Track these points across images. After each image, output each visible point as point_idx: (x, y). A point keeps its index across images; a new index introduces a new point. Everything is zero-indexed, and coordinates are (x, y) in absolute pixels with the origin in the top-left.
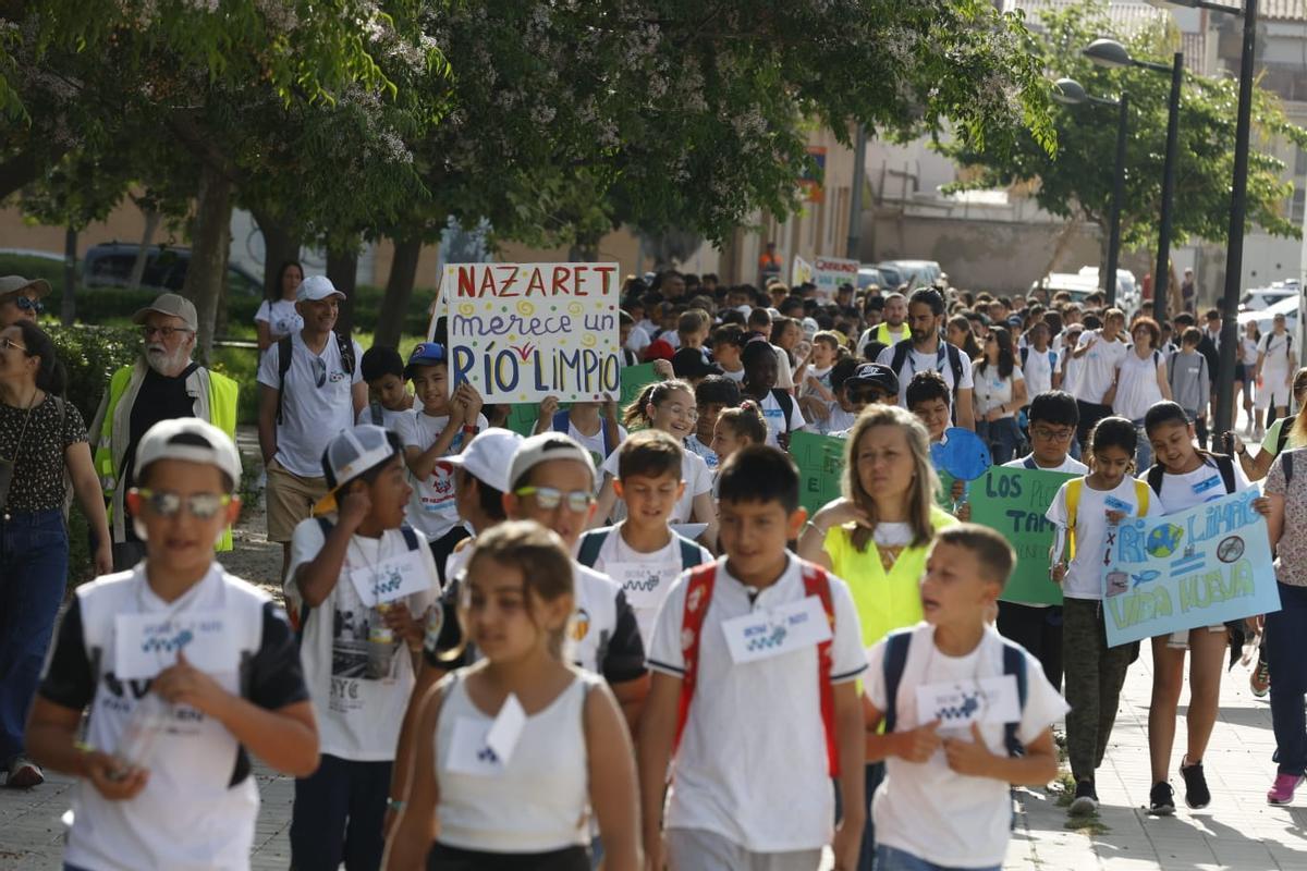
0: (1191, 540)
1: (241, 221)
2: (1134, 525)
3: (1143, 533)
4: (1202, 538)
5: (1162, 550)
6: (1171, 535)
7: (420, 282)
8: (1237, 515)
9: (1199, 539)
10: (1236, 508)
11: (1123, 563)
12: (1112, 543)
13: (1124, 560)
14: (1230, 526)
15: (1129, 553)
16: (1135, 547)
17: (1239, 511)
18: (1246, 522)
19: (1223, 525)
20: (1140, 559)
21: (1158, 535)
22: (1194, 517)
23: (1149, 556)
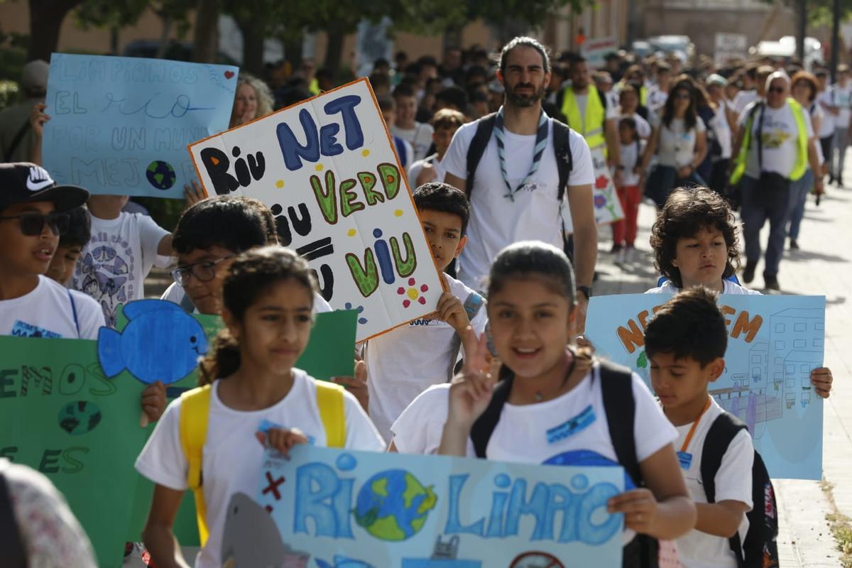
0: (453, 525)
1: (226, 24)
2: (332, 464)
3: (352, 481)
4: (479, 529)
5: (387, 524)
6: (409, 496)
7: (345, 59)
8: (559, 516)
9: (470, 530)
10: (558, 499)
11: (301, 535)
12: (278, 496)
13: (306, 531)
14: (542, 530)
15: (315, 517)
16: (332, 507)
17: (565, 508)
18: (577, 536)
19: (527, 523)
20: (338, 531)
21: (380, 489)
22: (464, 478)
23: (357, 530)
